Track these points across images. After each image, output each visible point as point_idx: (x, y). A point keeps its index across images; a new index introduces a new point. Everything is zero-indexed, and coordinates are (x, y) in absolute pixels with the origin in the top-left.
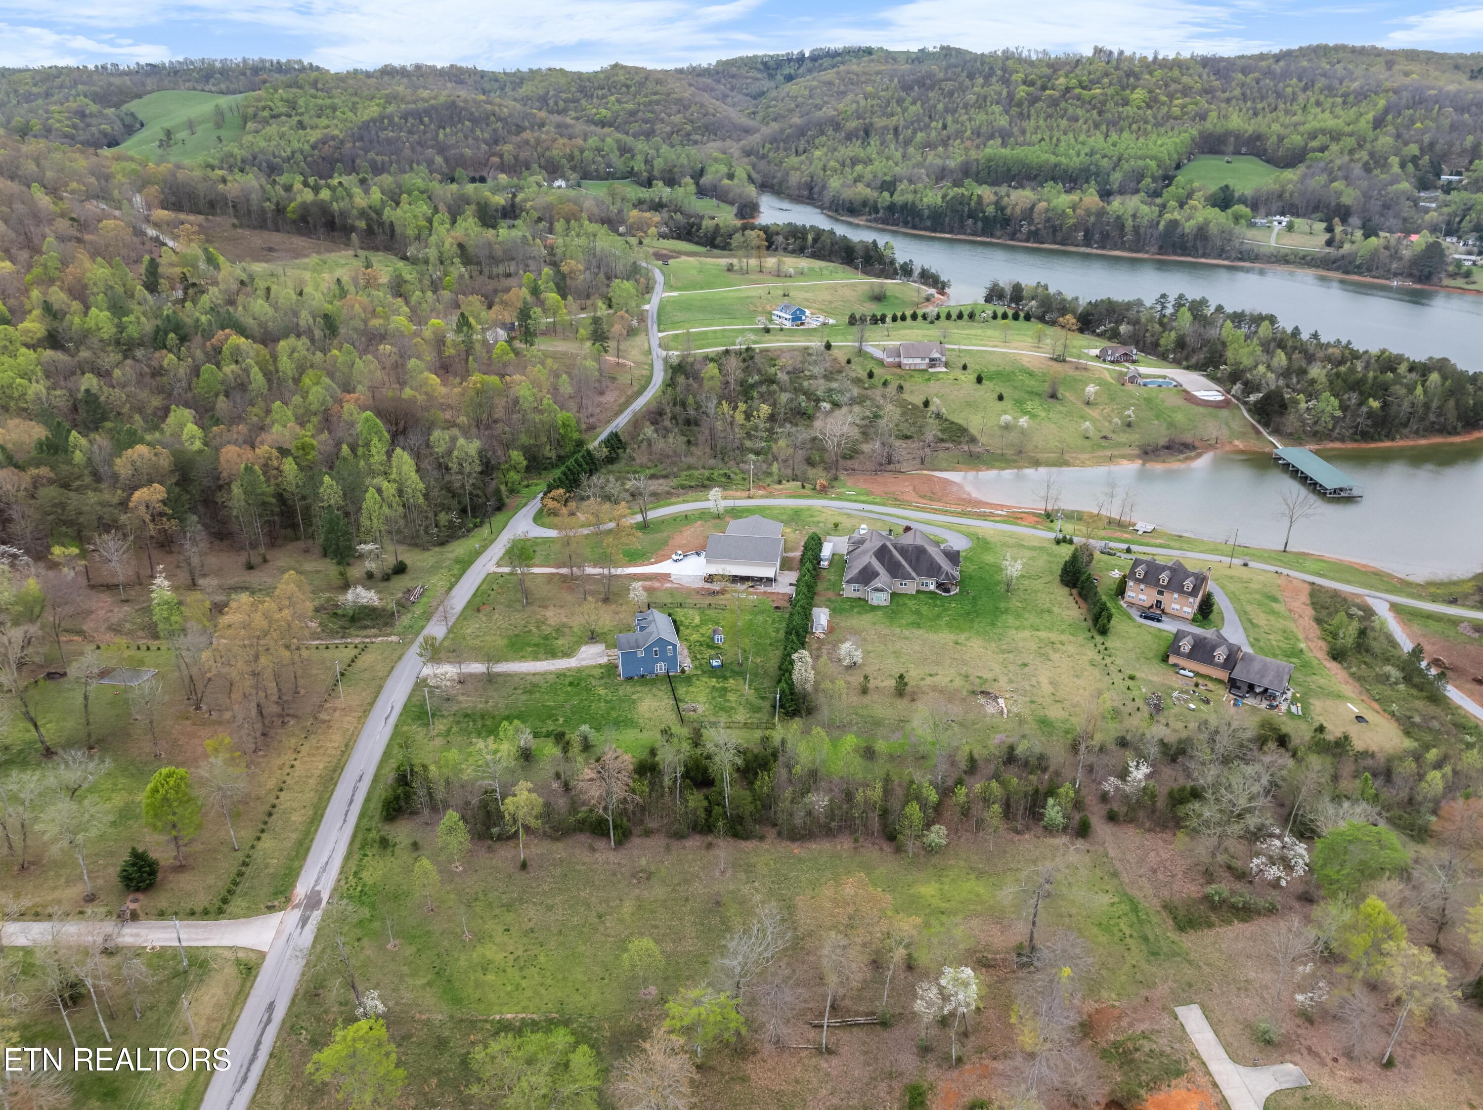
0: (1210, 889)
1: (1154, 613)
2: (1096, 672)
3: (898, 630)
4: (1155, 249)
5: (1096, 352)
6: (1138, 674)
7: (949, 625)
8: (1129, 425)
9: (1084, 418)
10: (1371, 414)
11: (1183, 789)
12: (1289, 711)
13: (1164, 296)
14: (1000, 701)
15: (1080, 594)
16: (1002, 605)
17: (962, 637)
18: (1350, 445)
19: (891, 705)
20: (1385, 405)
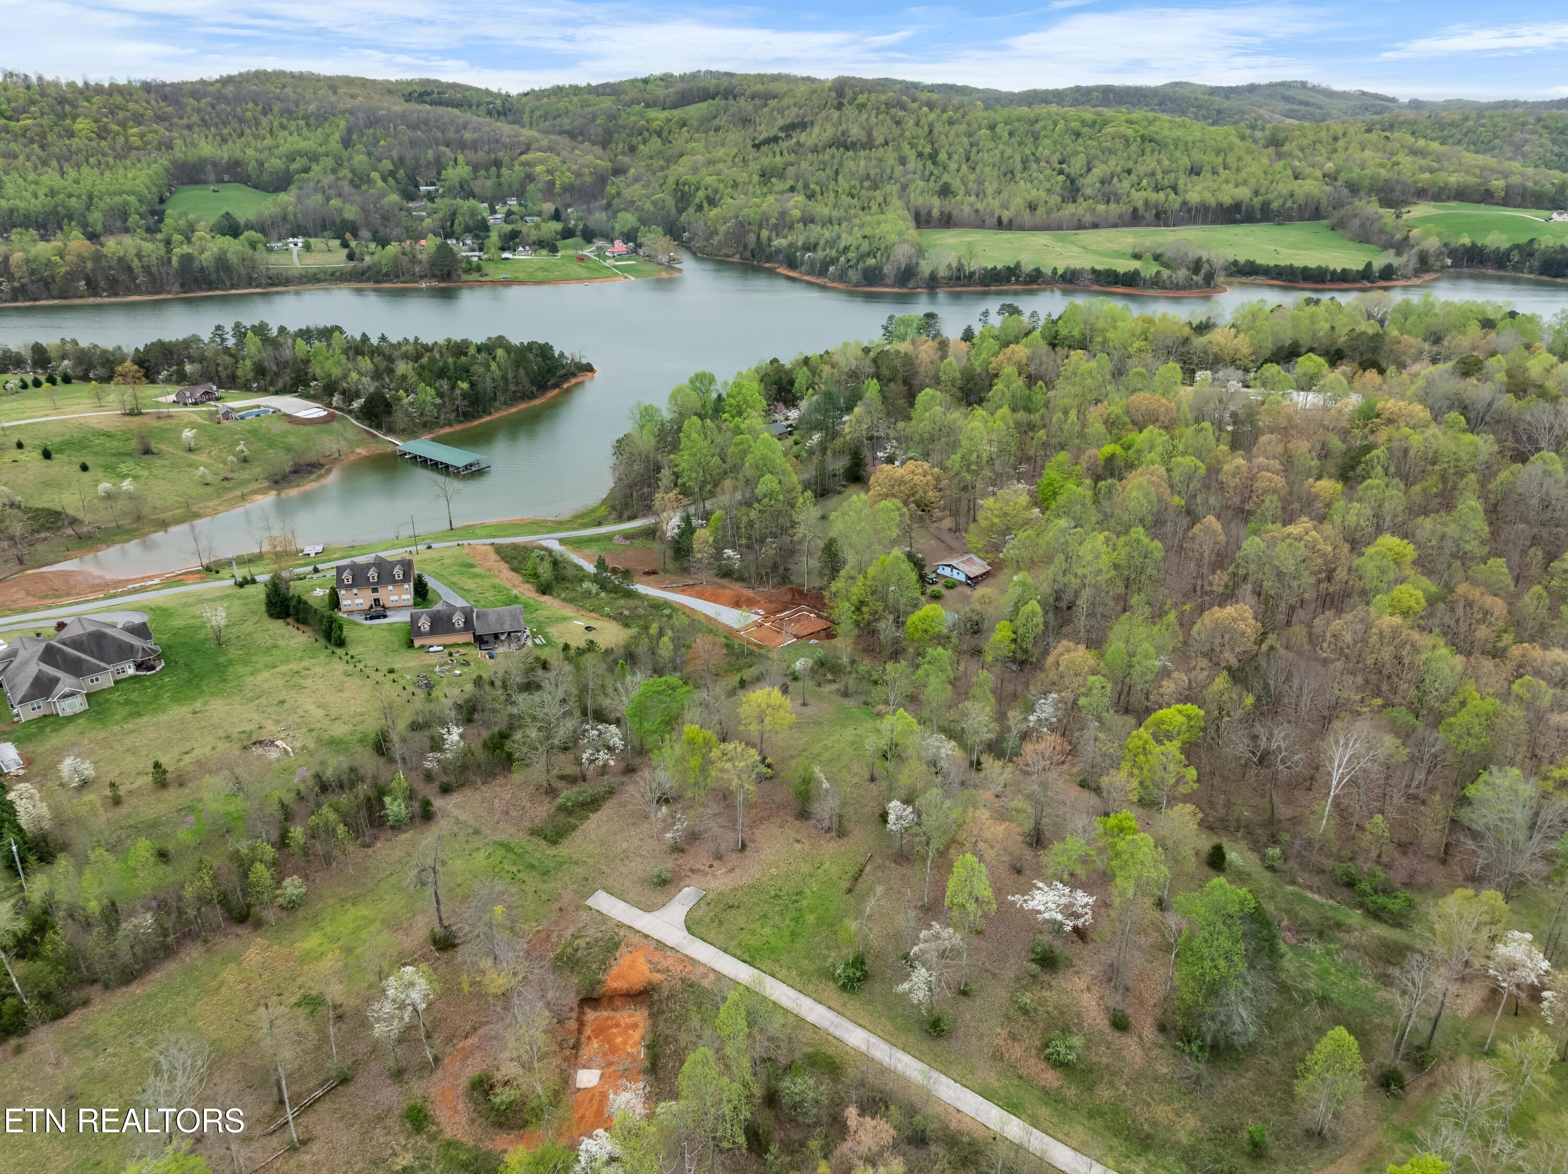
0: (560, 800)
1: (377, 611)
2: (356, 680)
3: (116, 728)
4: (176, 287)
5: (172, 397)
6: (396, 667)
7: (175, 699)
8: (245, 460)
9: (194, 465)
10: (464, 395)
11: (492, 737)
12: (535, 644)
13: (219, 328)
14: (278, 743)
15: (298, 621)
16: (221, 659)
17: (198, 705)
18: (458, 427)
19: (158, 800)
20: (473, 385)
